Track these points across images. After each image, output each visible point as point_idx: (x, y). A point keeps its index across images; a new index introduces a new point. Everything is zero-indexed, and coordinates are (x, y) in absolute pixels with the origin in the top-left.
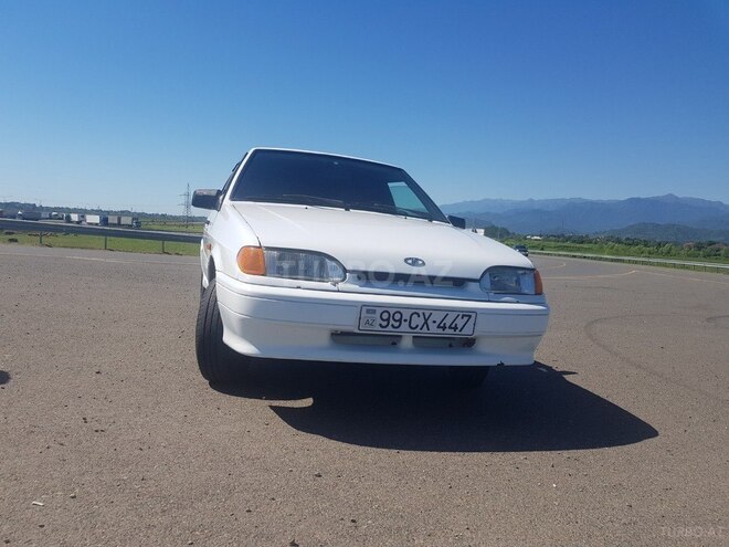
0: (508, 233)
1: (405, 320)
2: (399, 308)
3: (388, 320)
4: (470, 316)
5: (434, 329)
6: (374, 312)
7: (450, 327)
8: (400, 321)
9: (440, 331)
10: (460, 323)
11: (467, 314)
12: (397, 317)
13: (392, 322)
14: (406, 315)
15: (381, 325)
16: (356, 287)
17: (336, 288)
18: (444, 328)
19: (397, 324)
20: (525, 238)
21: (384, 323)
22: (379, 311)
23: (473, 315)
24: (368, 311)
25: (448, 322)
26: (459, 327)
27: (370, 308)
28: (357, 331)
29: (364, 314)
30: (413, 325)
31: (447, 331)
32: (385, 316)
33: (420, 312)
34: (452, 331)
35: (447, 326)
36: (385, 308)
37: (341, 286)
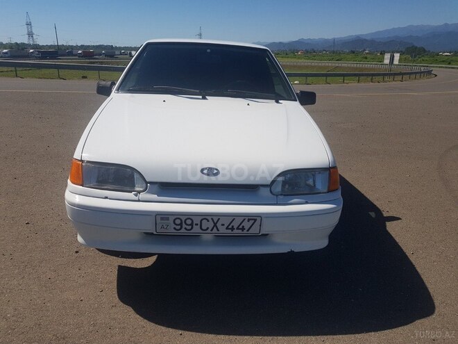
0: (424, 51)
1: (197, 225)
2: (190, 216)
3: (181, 224)
4: (255, 220)
5: (223, 230)
6: (168, 219)
7: (238, 228)
8: (192, 225)
9: (230, 231)
10: (247, 225)
11: (253, 218)
12: (189, 222)
13: (184, 226)
14: (197, 220)
15: (175, 228)
16: (155, 197)
17: (136, 198)
18: (233, 229)
19: (189, 227)
20: (438, 55)
21: (178, 227)
22: (172, 219)
23: (259, 219)
24: (162, 219)
25: (235, 224)
26: (247, 228)
27: (164, 216)
28: (155, 233)
29: (158, 221)
30: (204, 227)
31: (235, 231)
32: (178, 222)
33: (209, 218)
34: (240, 231)
35: (235, 227)
36: (177, 216)
37: (142, 196)
